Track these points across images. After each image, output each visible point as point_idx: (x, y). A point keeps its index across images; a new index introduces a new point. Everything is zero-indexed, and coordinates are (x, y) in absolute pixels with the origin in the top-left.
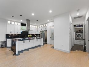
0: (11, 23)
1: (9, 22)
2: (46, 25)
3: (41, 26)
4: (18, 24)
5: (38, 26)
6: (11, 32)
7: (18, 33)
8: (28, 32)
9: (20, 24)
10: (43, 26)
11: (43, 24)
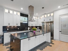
0: (9, 12)
4: (17, 14)
5: (38, 17)
6: (9, 24)
7: (17, 24)
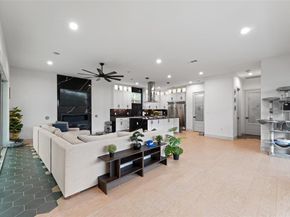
0: (119, 89)
1: (116, 87)
2: (184, 90)
3: (170, 91)
4: (127, 90)
7: (127, 106)
8: (141, 105)
9: (130, 89)
10: (174, 91)
11: (177, 88)
